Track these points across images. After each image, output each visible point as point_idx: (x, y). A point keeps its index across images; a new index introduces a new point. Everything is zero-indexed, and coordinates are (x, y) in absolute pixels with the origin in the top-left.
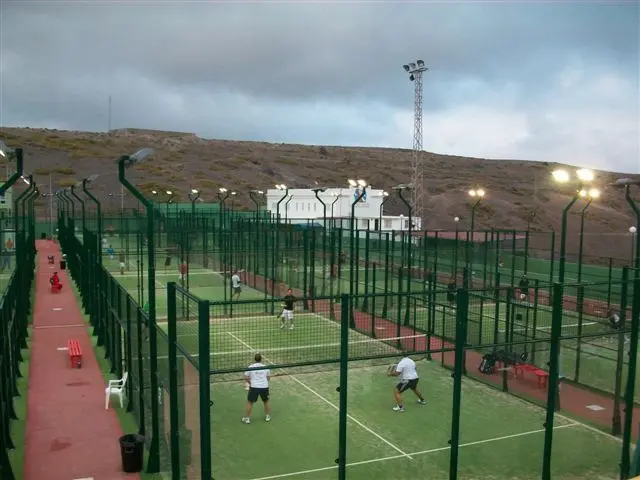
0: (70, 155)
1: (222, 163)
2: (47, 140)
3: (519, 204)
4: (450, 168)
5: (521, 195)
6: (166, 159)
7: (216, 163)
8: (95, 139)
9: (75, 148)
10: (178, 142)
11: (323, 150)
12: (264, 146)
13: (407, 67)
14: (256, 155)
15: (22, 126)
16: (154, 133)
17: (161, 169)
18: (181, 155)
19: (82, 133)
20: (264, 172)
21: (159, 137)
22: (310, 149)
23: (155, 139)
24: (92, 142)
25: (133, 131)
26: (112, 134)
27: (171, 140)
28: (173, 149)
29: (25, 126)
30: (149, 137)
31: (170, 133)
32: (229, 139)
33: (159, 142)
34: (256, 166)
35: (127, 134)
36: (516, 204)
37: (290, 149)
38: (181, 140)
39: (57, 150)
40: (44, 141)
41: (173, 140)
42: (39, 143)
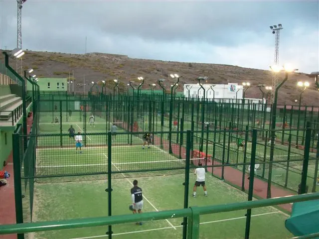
0: (70, 65)
1: (143, 71)
2: (58, 58)
3: (290, 94)
4: (253, 75)
5: (289, 89)
6: (116, 68)
7: (140, 70)
8: (80, 58)
9: (72, 62)
10: (119, 59)
11: (190, 65)
12: (161, 62)
13: (271, 27)
14: (158, 67)
15: (44, 51)
16: (108, 55)
17: (114, 73)
18: (122, 66)
19: (73, 55)
20: (163, 75)
21: (111, 57)
22: (184, 64)
23: (108, 58)
25: (97, 54)
26: (88, 55)
27: (116, 58)
28: (118, 63)
29: (45, 51)
30: (105, 57)
31: (115, 55)
32: (143, 59)
33: (111, 60)
34: (159, 72)
35: (95, 55)
36: (288, 93)
37: (173, 64)
38: (121, 59)
39: (63, 63)
40: (56, 58)
41: (117, 59)
42: (54, 59)
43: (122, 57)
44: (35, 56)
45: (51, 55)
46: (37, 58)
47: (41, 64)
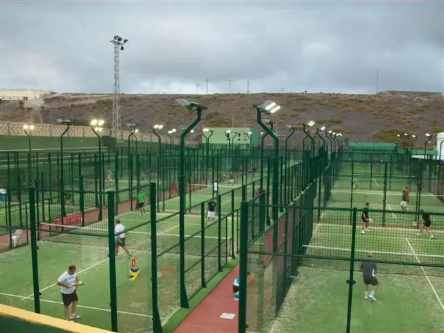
2: (330, 101)
6: (411, 112)
8: (363, 99)
9: (347, 105)
10: (426, 99)
16: (408, 93)
17: (405, 119)
18: (424, 109)
21: (412, 96)
23: (408, 98)
24: (360, 101)
25: (393, 93)
26: (378, 95)
30: (403, 96)
33: (411, 100)
35: (388, 95)
38: (429, 98)
39: (335, 107)
40: (328, 101)
41: (421, 98)
42: (324, 103)
43: (431, 96)
44: (302, 99)
45: (323, 97)
46: (302, 102)
47: (304, 110)
